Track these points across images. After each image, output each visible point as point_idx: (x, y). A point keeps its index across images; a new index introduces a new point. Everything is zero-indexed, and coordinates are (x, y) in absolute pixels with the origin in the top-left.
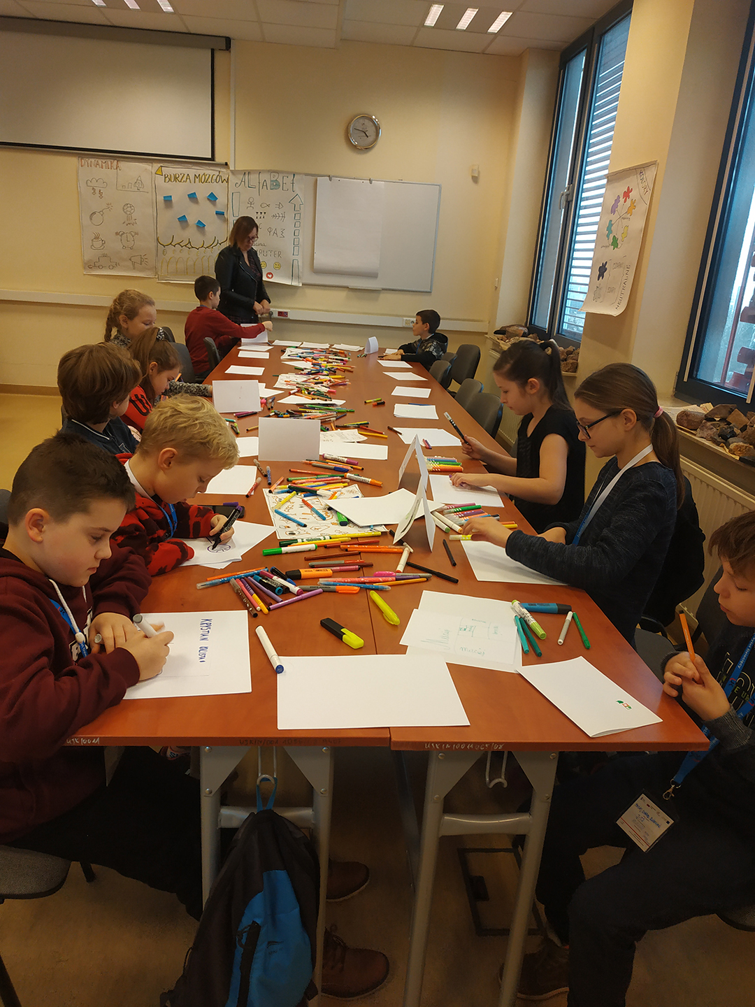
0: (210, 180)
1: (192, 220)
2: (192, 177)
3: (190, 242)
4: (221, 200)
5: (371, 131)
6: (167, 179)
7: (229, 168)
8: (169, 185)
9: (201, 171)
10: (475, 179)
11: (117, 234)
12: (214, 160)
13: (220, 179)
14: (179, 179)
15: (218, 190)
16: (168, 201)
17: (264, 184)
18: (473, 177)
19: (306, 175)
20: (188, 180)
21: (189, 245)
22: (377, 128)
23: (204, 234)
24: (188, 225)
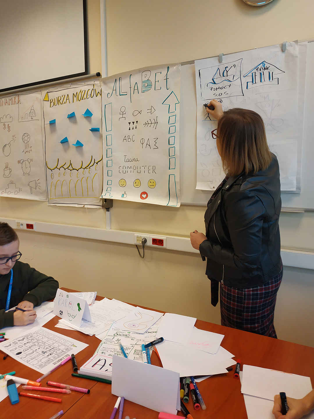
0: (85, 96)
1: (72, 141)
2: (71, 97)
3: (71, 164)
4: (96, 115)
6: (52, 104)
7: (101, 78)
8: (53, 109)
9: (78, 88)
11: (19, 162)
12: (87, 74)
13: (94, 93)
15: (93, 104)
16: (53, 123)
17: (135, 89)
19: (183, 64)
20: (68, 101)
21: (71, 167)
23: (81, 153)
24: (69, 147)
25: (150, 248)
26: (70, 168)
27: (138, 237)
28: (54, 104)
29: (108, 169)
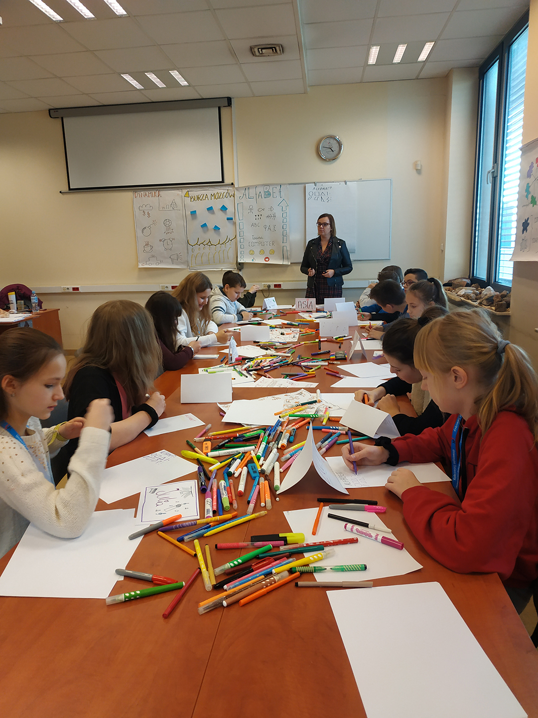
0: (221, 196)
1: (211, 226)
2: (209, 196)
3: (210, 241)
4: (230, 209)
5: (335, 147)
6: (192, 199)
7: (234, 187)
8: (194, 203)
9: (215, 191)
10: (419, 171)
11: (160, 240)
12: (224, 183)
13: (228, 195)
14: (201, 198)
15: (228, 202)
16: (193, 213)
17: (260, 195)
18: (417, 170)
19: (290, 184)
20: (207, 198)
22: (340, 145)
23: (219, 234)
24: (208, 230)
25: (273, 290)
26: (209, 244)
27: (264, 284)
28: (194, 199)
29: (241, 244)
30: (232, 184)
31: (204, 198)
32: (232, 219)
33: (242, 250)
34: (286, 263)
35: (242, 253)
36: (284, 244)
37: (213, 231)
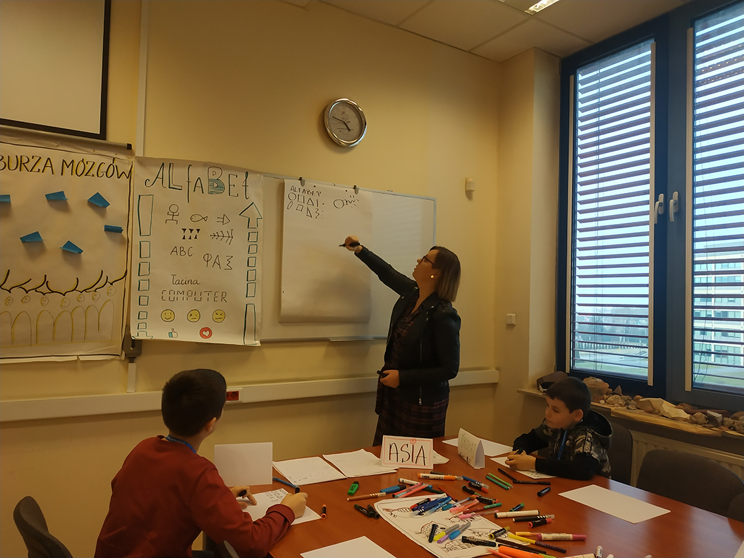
0: (94, 171)
2: (57, 164)
3: (46, 282)
7: (132, 154)
8: (4, 176)
9: (78, 155)
10: (469, 194)
12: (105, 139)
13: (113, 171)
14: (30, 166)
15: (112, 190)
18: (466, 191)
20: (48, 169)
21: (44, 288)
23: (77, 265)
28: (7, 165)
29: (140, 293)
30: (129, 147)
31: (41, 166)
32: (119, 230)
33: (141, 308)
34: (250, 341)
35: (143, 315)
36: (249, 300)
37: (59, 254)
